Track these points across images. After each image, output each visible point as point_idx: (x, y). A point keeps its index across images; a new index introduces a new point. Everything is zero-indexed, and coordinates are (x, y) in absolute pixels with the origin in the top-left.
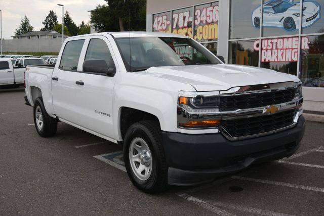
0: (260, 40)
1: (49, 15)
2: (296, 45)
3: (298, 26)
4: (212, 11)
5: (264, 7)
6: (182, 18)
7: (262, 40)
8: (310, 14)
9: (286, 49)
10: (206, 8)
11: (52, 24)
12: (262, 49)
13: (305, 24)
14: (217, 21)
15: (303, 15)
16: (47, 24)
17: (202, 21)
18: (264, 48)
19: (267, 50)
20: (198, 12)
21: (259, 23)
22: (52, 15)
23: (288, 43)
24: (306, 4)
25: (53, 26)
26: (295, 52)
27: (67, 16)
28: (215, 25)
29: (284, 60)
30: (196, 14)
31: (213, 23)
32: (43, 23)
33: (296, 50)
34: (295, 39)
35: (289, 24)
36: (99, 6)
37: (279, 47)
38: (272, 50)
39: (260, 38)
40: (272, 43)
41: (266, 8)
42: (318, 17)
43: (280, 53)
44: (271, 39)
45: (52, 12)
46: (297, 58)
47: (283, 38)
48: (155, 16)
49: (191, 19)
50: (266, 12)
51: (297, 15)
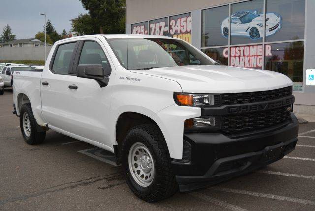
2: (260, 52)
4: (186, 21)
5: (232, 18)
6: (159, 27)
7: (231, 47)
8: (272, 24)
9: (252, 56)
10: (181, 18)
12: (231, 56)
14: (191, 31)
15: (266, 25)
17: (176, 31)
19: (235, 57)
20: (173, 22)
23: (253, 51)
24: (268, 15)
26: (260, 59)
27: (49, 24)
28: (189, 34)
29: (250, 66)
30: (171, 24)
31: (186, 32)
33: (261, 57)
34: (259, 47)
36: (81, 15)
37: (245, 54)
38: (239, 56)
41: (234, 19)
42: (279, 27)
43: (247, 59)
44: (239, 47)
46: (261, 64)
47: (249, 46)
48: (134, 26)
49: (167, 29)
50: (234, 23)
51: (261, 25)
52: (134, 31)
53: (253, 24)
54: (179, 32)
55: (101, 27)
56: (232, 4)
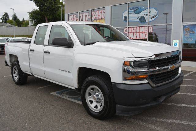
1: (4, 14)
2: (146, 30)
4: (101, 12)
6: (85, 16)
7: (128, 28)
8: (153, 14)
9: (141, 32)
10: (98, 11)
12: (128, 32)
14: (104, 18)
15: (149, 15)
16: (3, 19)
17: (95, 18)
18: (129, 32)
19: (131, 33)
20: (93, 13)
21: (127, 19)
22: (6, 15)
23: (142, 30)
24: (151, 10)
25: (7, 20)
26: (146, 34)
27: (15, 15)
28: (103, 20)
29: (140, 38)
30: (92, 14)
31: (101, 19)
32: (1, 19)
33: (146, 33)
34: (145, 27)
35: (142, 20)
36: (34, 10)
37: (137, 31)
38: (134, 33)
40: (134, 29)
41: (130, 11)
43: (138, 34)
44: (133, 27)
45: (6, 13)
46: (147, 37)
47: (139, 27)
48: (69, 15)
49: (90, 17)
50: (130, 13)
51: (146, 15)
52: (70, 18)
53: (142, 14)
54: (97, 18)
55: (46, 17)
56: (129, 3)
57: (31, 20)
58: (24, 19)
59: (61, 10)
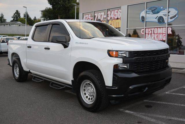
0: (145, 29)
2: (165, 31)
3: (166, 21)
4: (117, 12)
5: (147, 10)
6: (100, 16)
9: (159, 34)
10: (114, 10)
11: (17, 18)
12: (145, 33)
13: (170, 20)
14: (120, 18)
15: (168, 15)
16: (14, 18)
17: (111, 18)
19: (148, 34)
20: (109, 12)
21: (144, 19)
22: (17, 13)
23: (160, 31)
24: (170, 10)
25: (18, 19)
26: (164, 36)
28: (119, 20)
30: (108, 14)
31: (118, 19)
32: (12, 17)
33: (165, 34)
34: (164, 28)
35: (161, 20)
36: (47, 8)
37: (155, 32)
38: (151, 34)
39: (145, 27)
40: (151, 30)
42: (177, 16)
43: (156, 36)
44: (151, 28)
45: (17, 11)
46: (165, 39)
47: (157, 28)
48: (84, 14)
49: (105, 16)
50: (148, 14)
51: (165, 15)
52: (84, 17)
53: (161, 14)
54: (113, 18)
55: (59, 15)
56: (147, 3)
57: (43, 18)
58: (35, 17)
59: (75, 9)
